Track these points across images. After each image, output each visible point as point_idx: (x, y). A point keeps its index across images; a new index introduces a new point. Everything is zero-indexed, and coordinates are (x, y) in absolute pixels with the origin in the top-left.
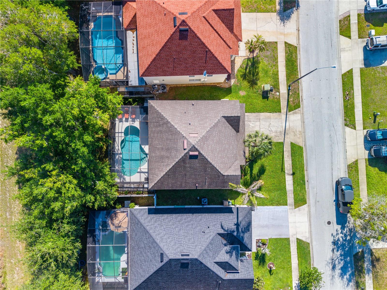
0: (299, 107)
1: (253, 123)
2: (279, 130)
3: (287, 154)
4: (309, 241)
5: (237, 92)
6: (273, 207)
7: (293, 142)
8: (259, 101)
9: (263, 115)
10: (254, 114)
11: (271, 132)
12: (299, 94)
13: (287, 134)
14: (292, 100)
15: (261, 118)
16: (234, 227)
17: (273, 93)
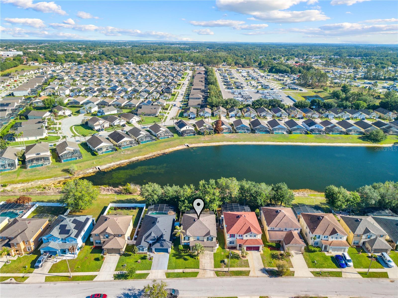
0: (217, 276)
1: (209, 257)
2: (206, 267)
3: (193, 270)
4: (147, 278)
5: (223, 251)
7: (199, 273)
8: (219, 259)
9: (213, 261)
10: (213, 257)
12: (224, 276)
13: (203, 270)
14: (221, 273)
15: (211, 260)
16: (164, 239)
17: (224, 265)
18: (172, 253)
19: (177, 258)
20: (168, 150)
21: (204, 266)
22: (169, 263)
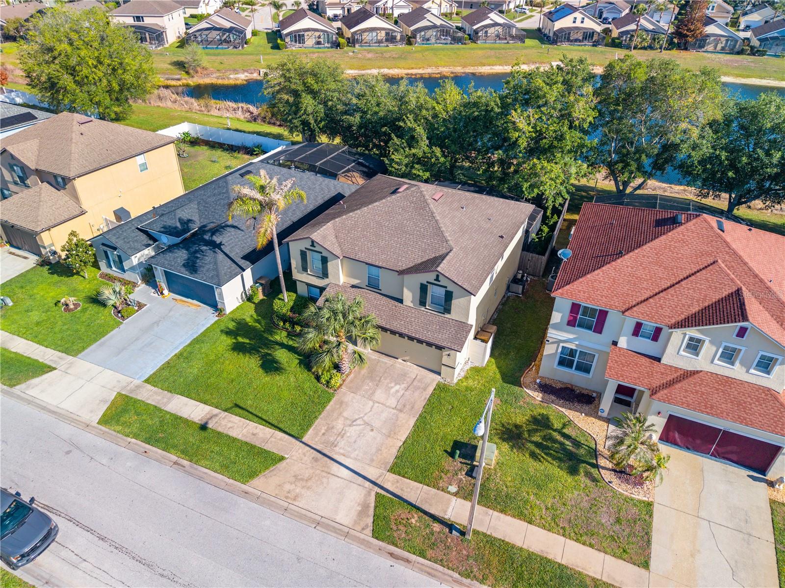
0: (376, 535)
1: (399, 394)
2: (342, 443)
3: (261, 435)
4: (17, 390)
5: (499, 394)
6: (173, 354)
7: (283, 464)
8: (452, 429)
9: (408, 423)
11: (349, 422)
12: (422, 554)
13: (316, 460)
14: (413, 521)
15: (402, 415)
16: (219, 238)
17: (462, 476)
18: (238, 316)
19: (238, 348)
20: (489, 68)
21: (341, 435)
22: (179, 356)
